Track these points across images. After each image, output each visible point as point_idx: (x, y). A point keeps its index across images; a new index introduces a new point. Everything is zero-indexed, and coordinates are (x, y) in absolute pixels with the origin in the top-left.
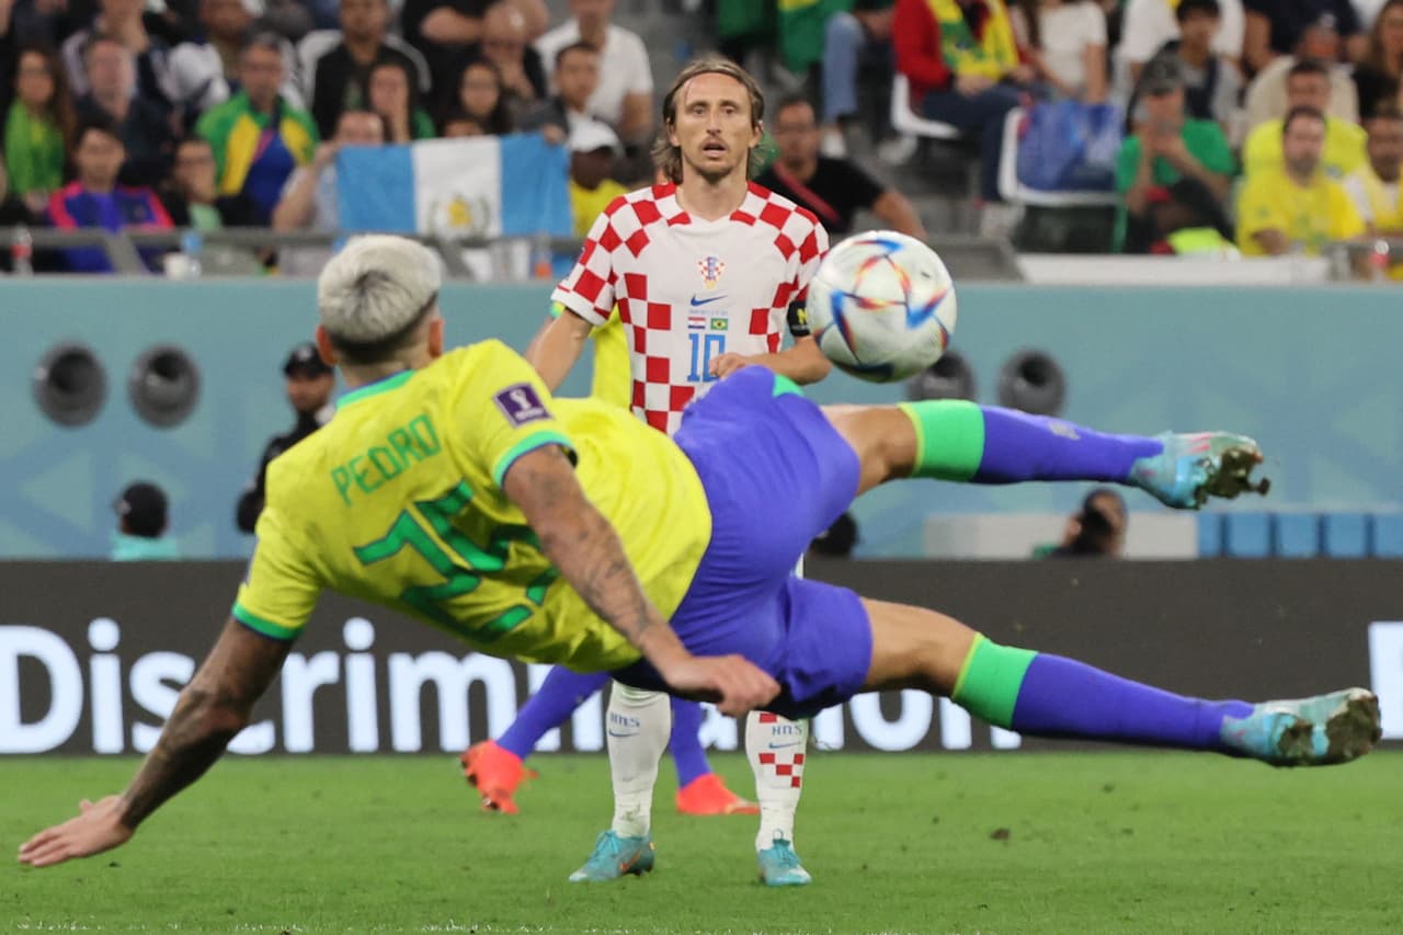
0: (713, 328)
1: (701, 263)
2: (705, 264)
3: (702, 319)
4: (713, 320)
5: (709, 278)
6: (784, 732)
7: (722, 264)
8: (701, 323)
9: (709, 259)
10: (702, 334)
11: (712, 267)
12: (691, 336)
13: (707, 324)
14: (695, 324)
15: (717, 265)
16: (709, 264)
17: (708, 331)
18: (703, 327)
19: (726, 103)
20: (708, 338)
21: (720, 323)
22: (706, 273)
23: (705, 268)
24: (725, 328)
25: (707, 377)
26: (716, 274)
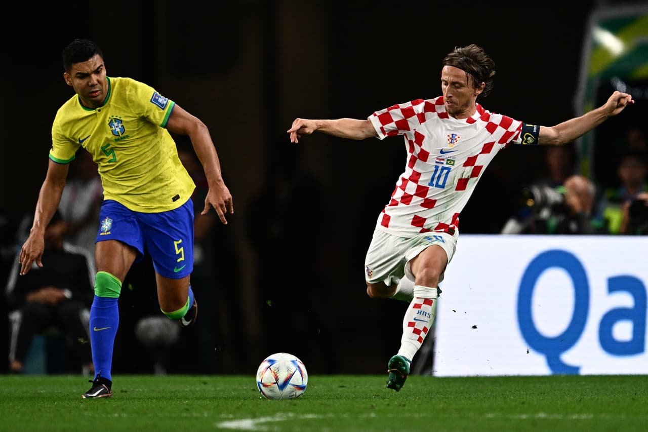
0: (447, 164)
1: (449, 136)
2: (451, 136)
3: (443, 160)
4: (448, 160)
5: (451, 142)
6: (423, 314)
7: (459, 138)
8: (442, 161)
9: (453, 134)
11: (453, 138)
12: (436, 167)
13: (445, 162)
14: (439, 161)
15: (456, 137)
16: (452, 137)
17: (444, 165)
18: (442, 163)
20: (443, 168)
21: (451, 162)
22: (450, 140)
23: (450, 138)
24: (453, 165)
25: (437, 186)
26: (455, 141)
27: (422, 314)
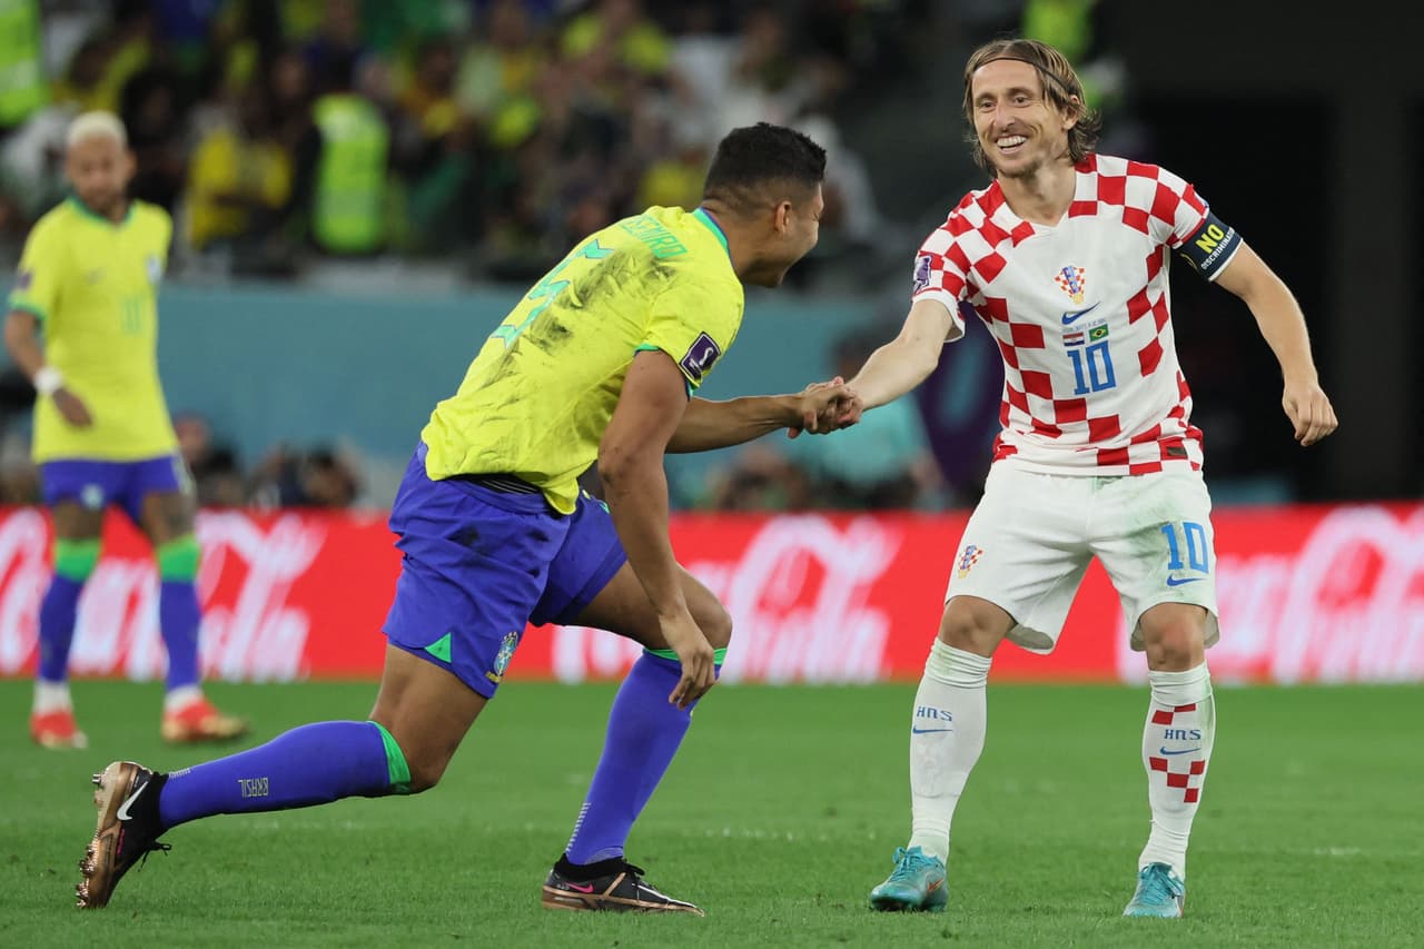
0: (1092, 339)
1: (1058, 279)
2: (1063, 277)
3: (1081, 334)
4: (1091, 332)
5: (1073, 291)
6: (1178, 736)
7: (1082, 271)
8: (1079, 339)
9: (1065, 270)
10: (1082, 349)
11: (1071, 279)
12: (1070, 353)
13: (1087, 337)
14: (1072, 339)
15: (1077, 273)
16: (1068, 276)
17: (1088, 343)
18: (1082, 342)
19: (1014, 92)
20: (1090, 349)
21: (1101, 331)
22: (1068, 287)
23: (1066, 282)
24: (1107, 334)
25: (1097, 387)
26: (1079, 283)
27: (1174, 736)
